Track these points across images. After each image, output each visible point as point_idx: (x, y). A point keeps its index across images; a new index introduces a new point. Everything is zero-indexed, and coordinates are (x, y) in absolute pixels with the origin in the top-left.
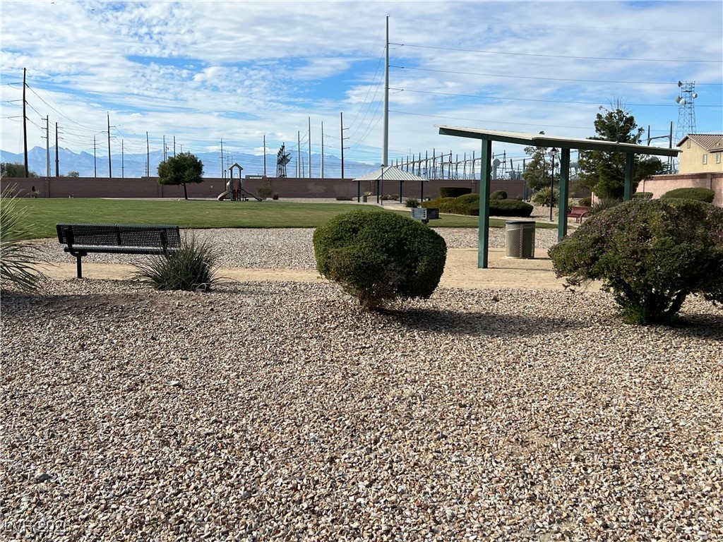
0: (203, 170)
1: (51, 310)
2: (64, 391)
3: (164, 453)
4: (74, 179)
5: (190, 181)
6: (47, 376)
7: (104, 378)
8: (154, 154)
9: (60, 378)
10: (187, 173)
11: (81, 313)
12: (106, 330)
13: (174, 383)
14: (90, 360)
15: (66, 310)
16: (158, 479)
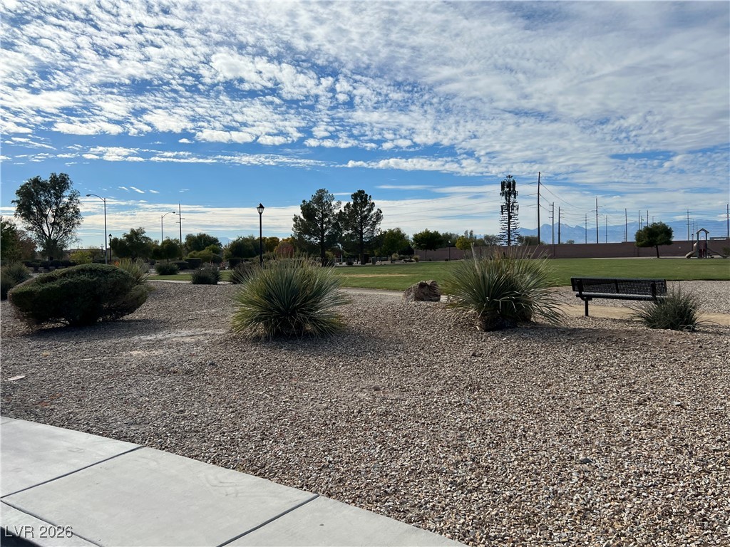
0: (673, 235)
1: (573, 338)
2: (588, 398)
3: (679, 459)
4: (571, 246)
5: (662, 244)
6: (575, 386)
7: (617, 392)
8: (631, 224)
9: (584, 388)
10: (659, 238)
11: (594, 342)
12: (614, 356)
13: (676, 403)
14: (604, 377)
15: (583, 339)
16: (678, 479)
